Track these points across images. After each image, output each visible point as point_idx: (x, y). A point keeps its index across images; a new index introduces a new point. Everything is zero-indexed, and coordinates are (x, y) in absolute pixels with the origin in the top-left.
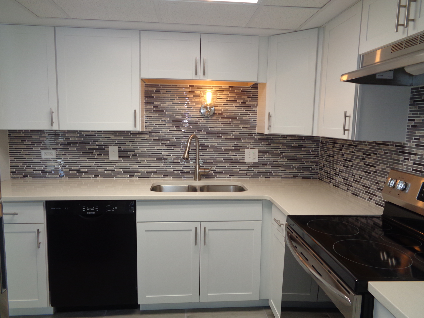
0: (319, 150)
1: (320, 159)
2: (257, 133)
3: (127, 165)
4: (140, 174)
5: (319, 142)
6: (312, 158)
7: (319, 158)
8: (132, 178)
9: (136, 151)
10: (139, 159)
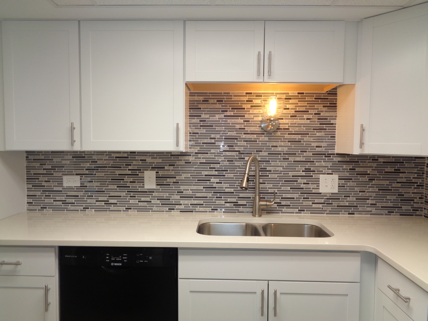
0: (425, 176)
1: (426, 189)
2: (337, 154)
3: (166, 195)
4: (182, 207)
5: (424, 166)
6: (414, 188)
7: (424, 187)
8: (173, 212)
9: (178, 178)
10: (182, 188)
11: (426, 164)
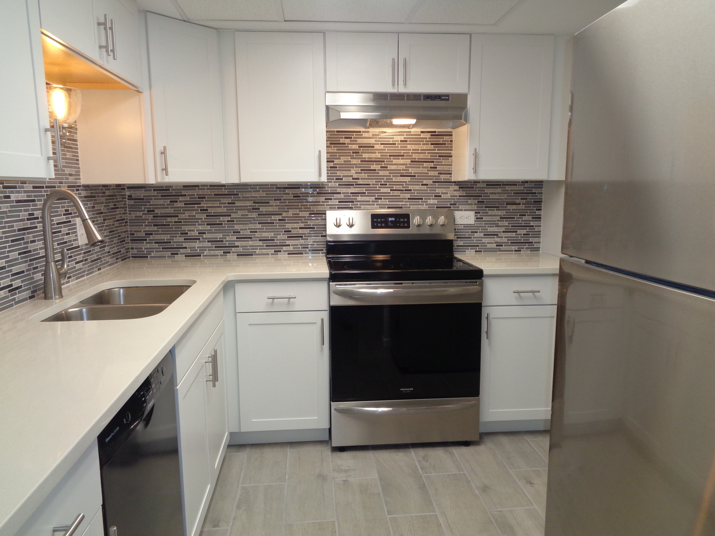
0: (127, 211)
1: (130, 226)
11: (127, 197)
